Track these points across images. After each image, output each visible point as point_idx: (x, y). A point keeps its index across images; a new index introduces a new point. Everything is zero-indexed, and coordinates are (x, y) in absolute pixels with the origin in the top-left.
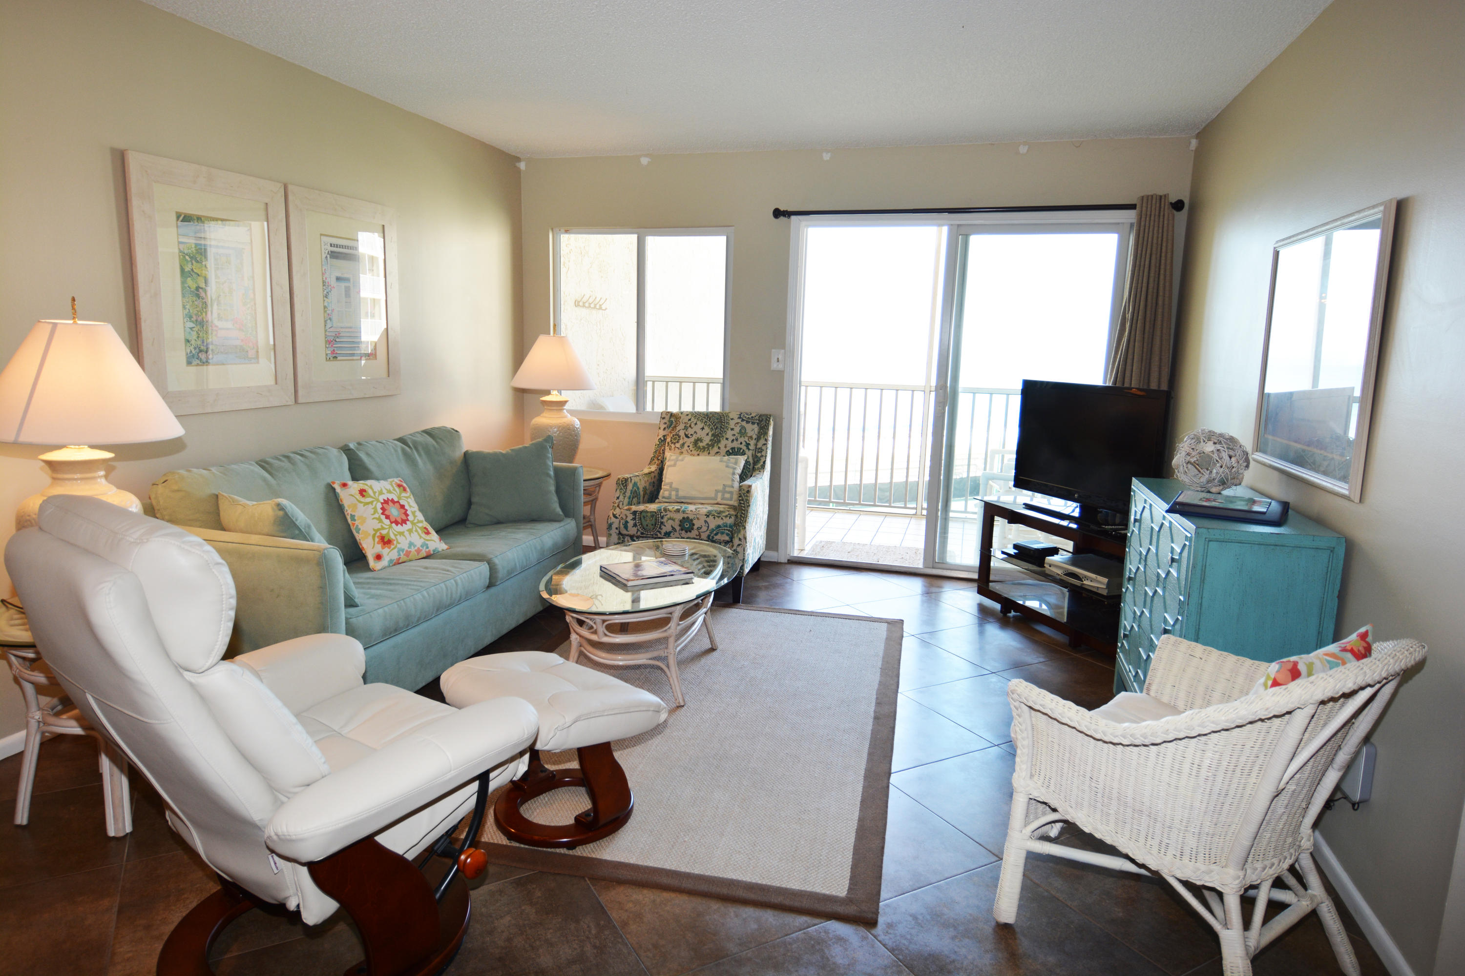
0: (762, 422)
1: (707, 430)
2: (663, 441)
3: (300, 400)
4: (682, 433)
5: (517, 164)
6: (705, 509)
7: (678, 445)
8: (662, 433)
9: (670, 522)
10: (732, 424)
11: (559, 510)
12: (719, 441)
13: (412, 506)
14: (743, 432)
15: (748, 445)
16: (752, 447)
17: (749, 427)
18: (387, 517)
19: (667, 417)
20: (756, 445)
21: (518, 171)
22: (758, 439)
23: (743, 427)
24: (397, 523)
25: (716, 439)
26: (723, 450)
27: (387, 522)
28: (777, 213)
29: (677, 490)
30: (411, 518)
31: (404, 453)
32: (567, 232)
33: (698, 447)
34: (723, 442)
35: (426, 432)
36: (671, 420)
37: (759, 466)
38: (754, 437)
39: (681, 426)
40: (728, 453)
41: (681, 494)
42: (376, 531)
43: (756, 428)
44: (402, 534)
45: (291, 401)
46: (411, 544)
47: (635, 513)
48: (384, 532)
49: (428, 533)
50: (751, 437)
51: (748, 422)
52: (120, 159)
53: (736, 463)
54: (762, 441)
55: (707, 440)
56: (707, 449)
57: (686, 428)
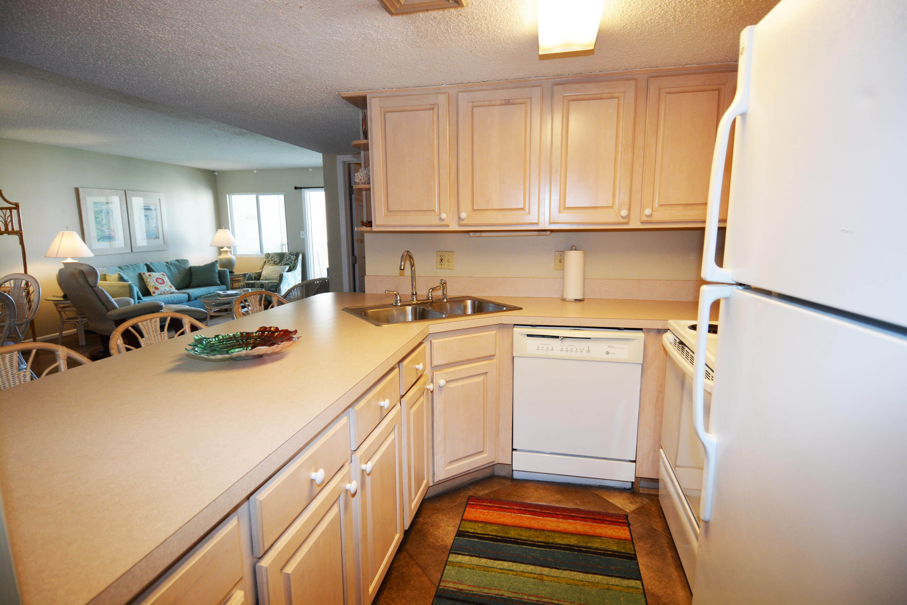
0: (297, 256)
1: (278, 258)
2: (265, 263)
3: (134, 251)
4: (270, 260)
5: (214, 173)
6: (268, 281)
7: (269, 263)
8: (265, 260)
9: (257, 285)
10: (286, 256)
11: (219, 282)
12: (282, 261)
13: (166, 279)
14: (290, 258)
15: (291, 262)
16: (293, 263)
17: (292, 257)
18: (157, 282)
19: (267, 255)
20: (294, 262)
21: (215, 175)
22: (295, 260)
23: (290, 257)
24: (160, 284)
25: (281, 261)
26: (283, 264)
27: (157, 283)
28: (296, 188)
29: (265, 277)
30: (165, 283)
31: (167, 266)
32: (233, 194)
33: (275, 263)
34: (283, 262)
35: (177, 260)
36: (268, 255)
37: (294, 269)
38: (294, 260)
39: (270, 257)
40: (284, 265)
41: (266, 278)
42: (153, 285)
43: (295, 257)
44: (162, 287)
45: (130, 251)
46: (165, 290)
47: (246, 283)
48: (156, 286)
49: (171, 287)
50: (292, 260)
51: (292, 255)
52: (77, 190)
53: (285, 268)
54: (296, 261)
55: (278, 261)
56: (277, 264)
57: (272, 258)
